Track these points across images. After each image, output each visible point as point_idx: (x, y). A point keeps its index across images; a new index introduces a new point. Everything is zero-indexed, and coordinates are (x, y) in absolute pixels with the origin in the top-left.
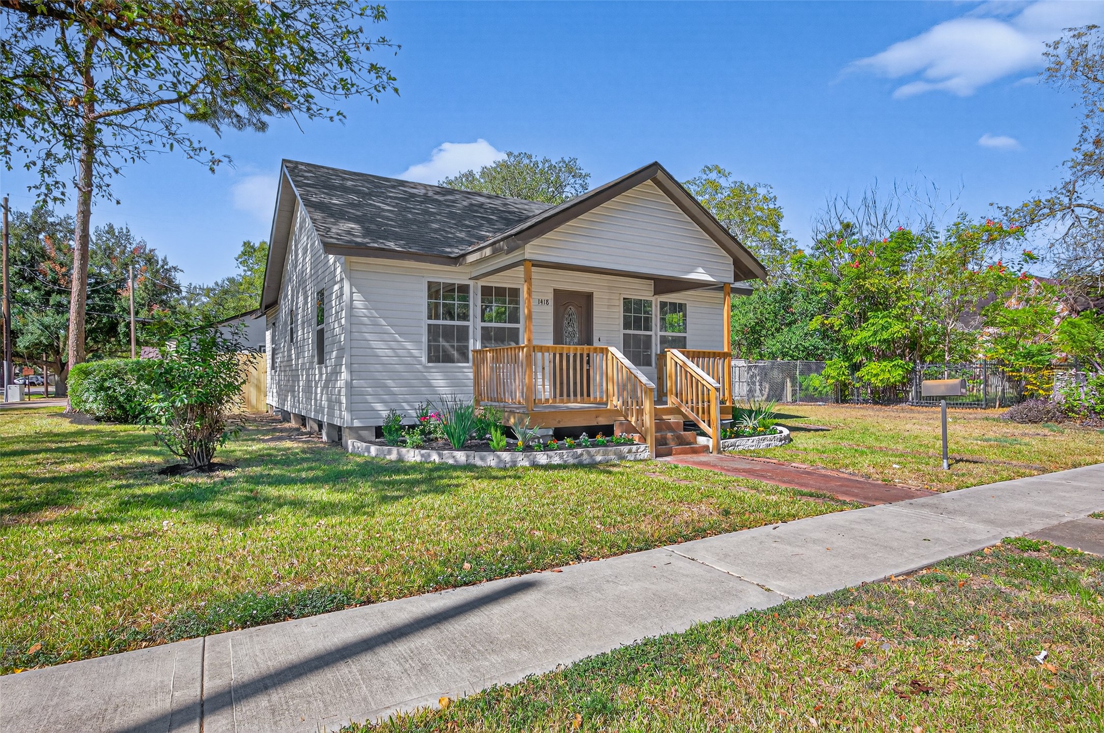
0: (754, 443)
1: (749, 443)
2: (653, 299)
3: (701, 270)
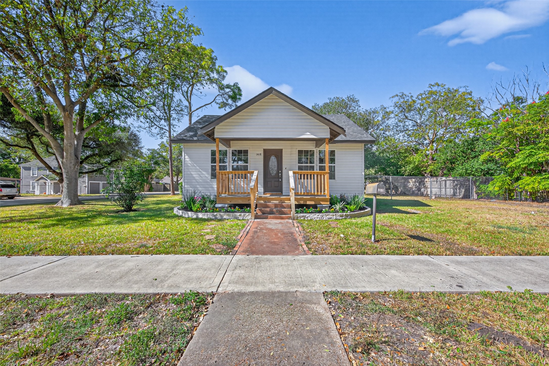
0: (319, 217)
1: (316, 216)
2: (315, 149)
3: (308, 133)
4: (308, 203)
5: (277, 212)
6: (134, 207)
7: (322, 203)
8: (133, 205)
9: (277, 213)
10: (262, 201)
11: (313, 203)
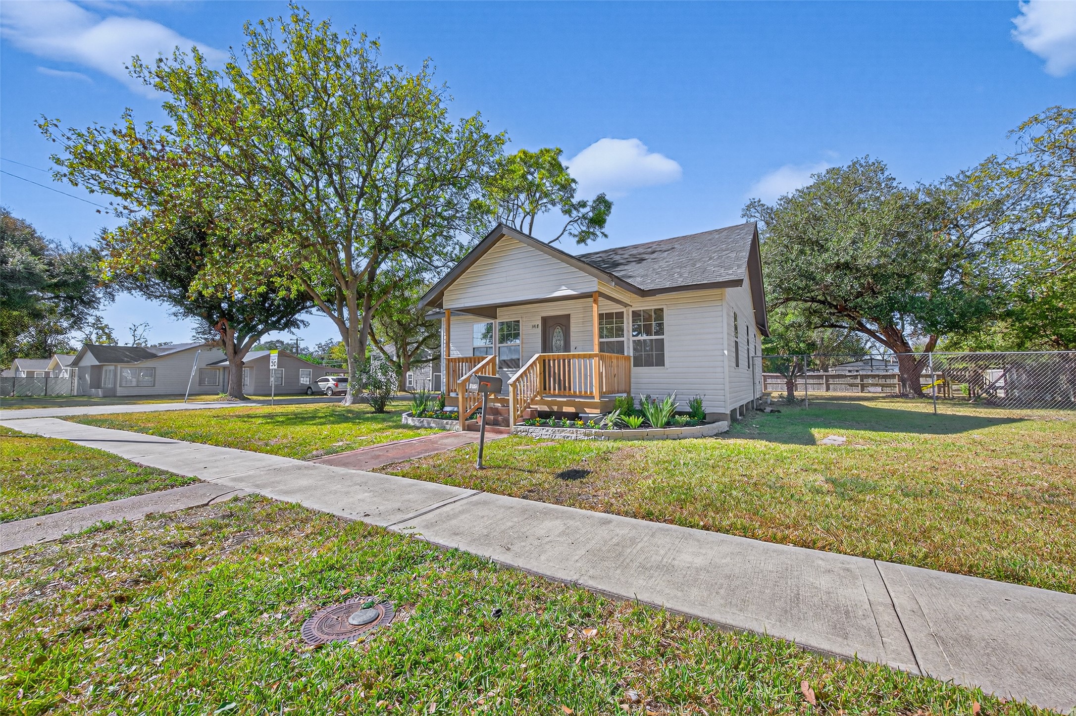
3: (564, 288)
4: (566, 409)
5: (503, 422)
6: (386, 408)
7: (587, 410)
8: (385, 405)
9: (503, 424)
10: (499, 405)
11: (572, 410)
